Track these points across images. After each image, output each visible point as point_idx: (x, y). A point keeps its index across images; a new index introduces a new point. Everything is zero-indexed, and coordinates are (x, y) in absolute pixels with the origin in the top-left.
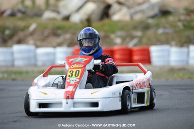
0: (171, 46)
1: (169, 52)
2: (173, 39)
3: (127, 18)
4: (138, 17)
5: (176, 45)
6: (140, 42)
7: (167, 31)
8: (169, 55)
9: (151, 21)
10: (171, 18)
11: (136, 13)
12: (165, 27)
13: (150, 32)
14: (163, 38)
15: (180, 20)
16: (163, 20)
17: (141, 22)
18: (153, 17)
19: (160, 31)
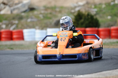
0: (36, 29)
1: (35, 33)
2: (37, 25)
3: (9, 13)
4: (15, 12)
5: (39, 29)
6: (17, 27)
7: (33, 20)
8: (34, 35)
9: (23, 14)
10: (35, 12)
11: (14, 9)
12: (32, 18)
13: (23, 21)
14: (31, 24)
15: (41, 14)
16: (31, 14)
17: (17, 15)
18: (25, 12)
19: (29, 20)
